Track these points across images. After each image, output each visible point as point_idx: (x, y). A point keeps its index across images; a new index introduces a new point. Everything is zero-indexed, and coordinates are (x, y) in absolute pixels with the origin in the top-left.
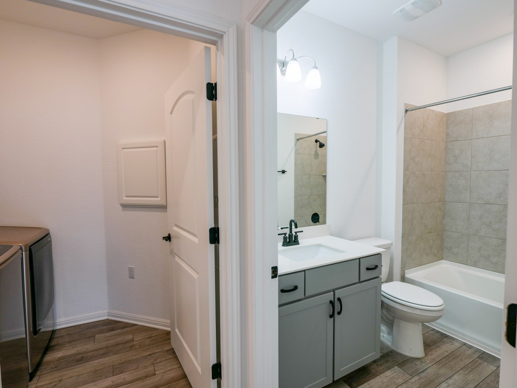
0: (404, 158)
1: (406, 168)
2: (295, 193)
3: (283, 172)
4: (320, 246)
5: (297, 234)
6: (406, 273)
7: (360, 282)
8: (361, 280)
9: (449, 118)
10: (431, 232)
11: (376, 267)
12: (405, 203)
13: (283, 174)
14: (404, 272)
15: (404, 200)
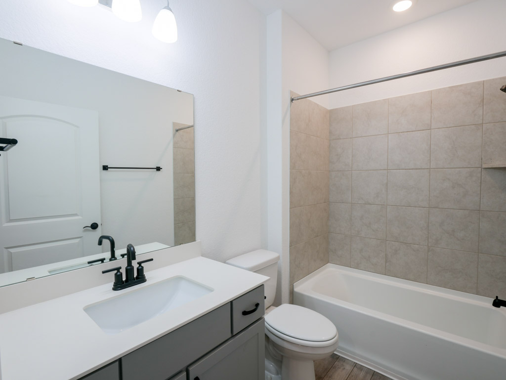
0: (291, 154)
1: (293, 166)
2: (175, 195)
3: (158, 169)
4: (179, 279)
5: (143, 265)
6: (294, 286)
7: (233, 336)
8: (235, 332)
9: (332, 116)
10: (318, 236)
11: (257, 305)
12: (293, 206)
13: (158, 172)
14: (293, 285)
15: (291, 202)
